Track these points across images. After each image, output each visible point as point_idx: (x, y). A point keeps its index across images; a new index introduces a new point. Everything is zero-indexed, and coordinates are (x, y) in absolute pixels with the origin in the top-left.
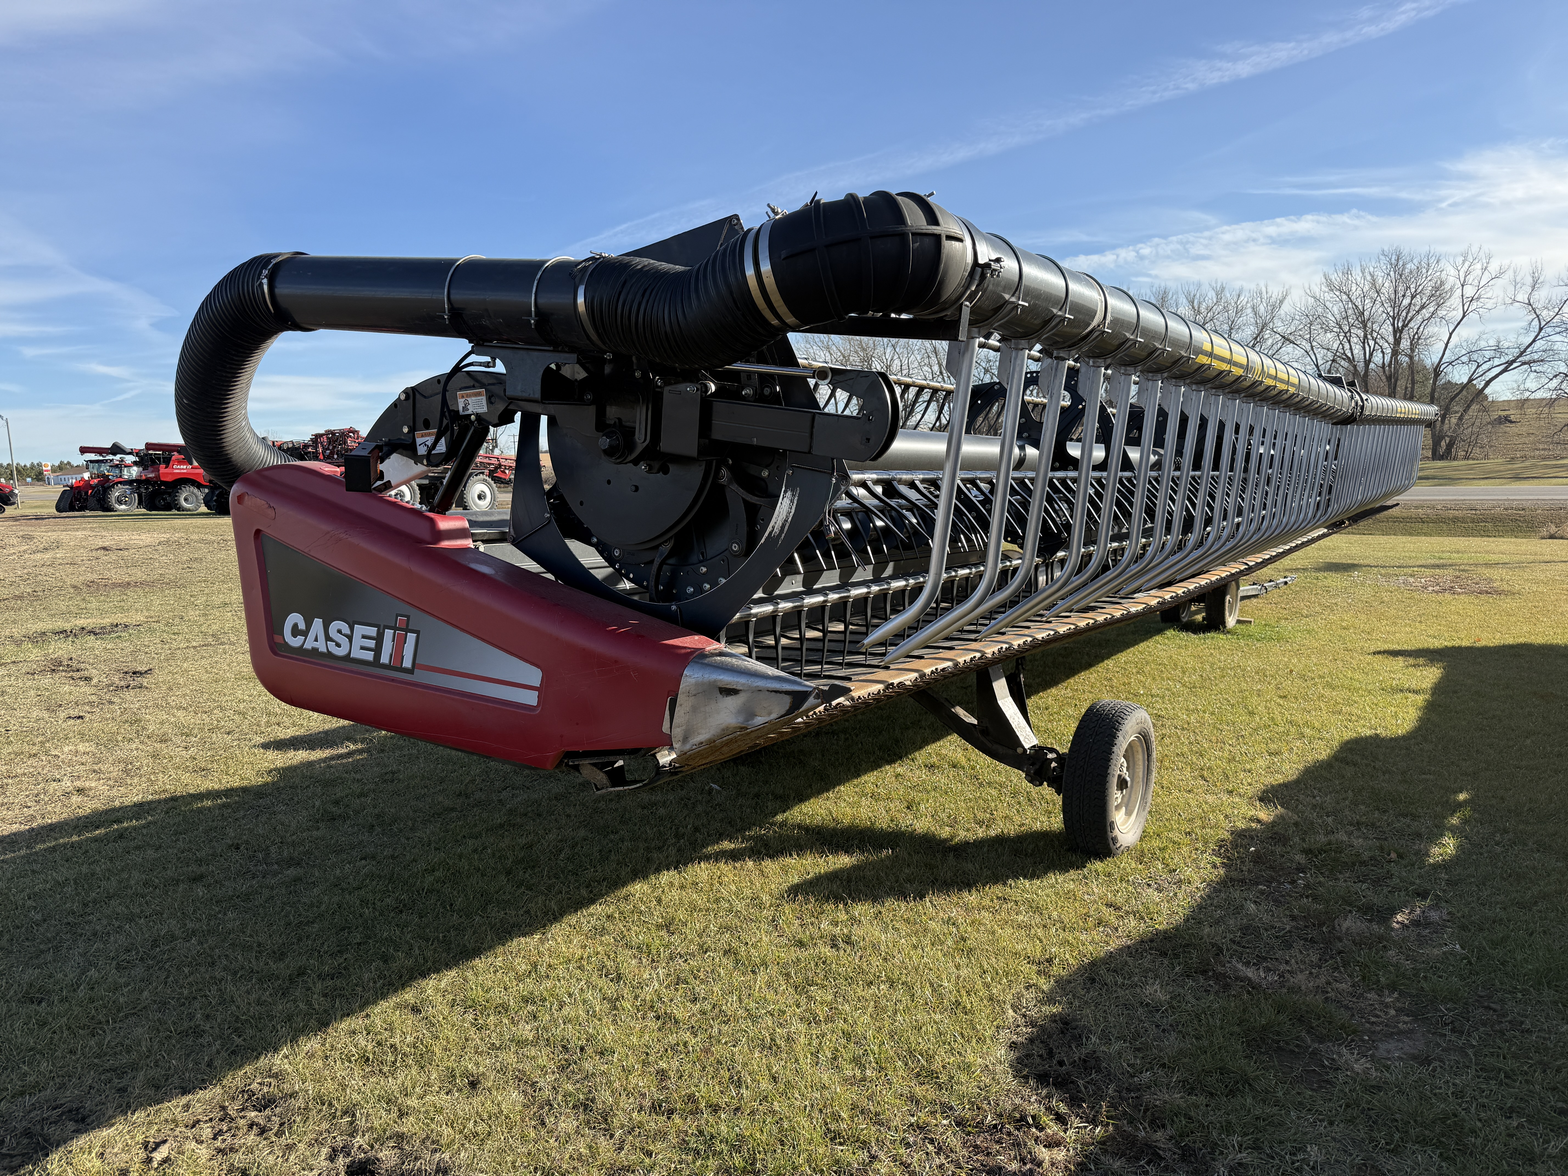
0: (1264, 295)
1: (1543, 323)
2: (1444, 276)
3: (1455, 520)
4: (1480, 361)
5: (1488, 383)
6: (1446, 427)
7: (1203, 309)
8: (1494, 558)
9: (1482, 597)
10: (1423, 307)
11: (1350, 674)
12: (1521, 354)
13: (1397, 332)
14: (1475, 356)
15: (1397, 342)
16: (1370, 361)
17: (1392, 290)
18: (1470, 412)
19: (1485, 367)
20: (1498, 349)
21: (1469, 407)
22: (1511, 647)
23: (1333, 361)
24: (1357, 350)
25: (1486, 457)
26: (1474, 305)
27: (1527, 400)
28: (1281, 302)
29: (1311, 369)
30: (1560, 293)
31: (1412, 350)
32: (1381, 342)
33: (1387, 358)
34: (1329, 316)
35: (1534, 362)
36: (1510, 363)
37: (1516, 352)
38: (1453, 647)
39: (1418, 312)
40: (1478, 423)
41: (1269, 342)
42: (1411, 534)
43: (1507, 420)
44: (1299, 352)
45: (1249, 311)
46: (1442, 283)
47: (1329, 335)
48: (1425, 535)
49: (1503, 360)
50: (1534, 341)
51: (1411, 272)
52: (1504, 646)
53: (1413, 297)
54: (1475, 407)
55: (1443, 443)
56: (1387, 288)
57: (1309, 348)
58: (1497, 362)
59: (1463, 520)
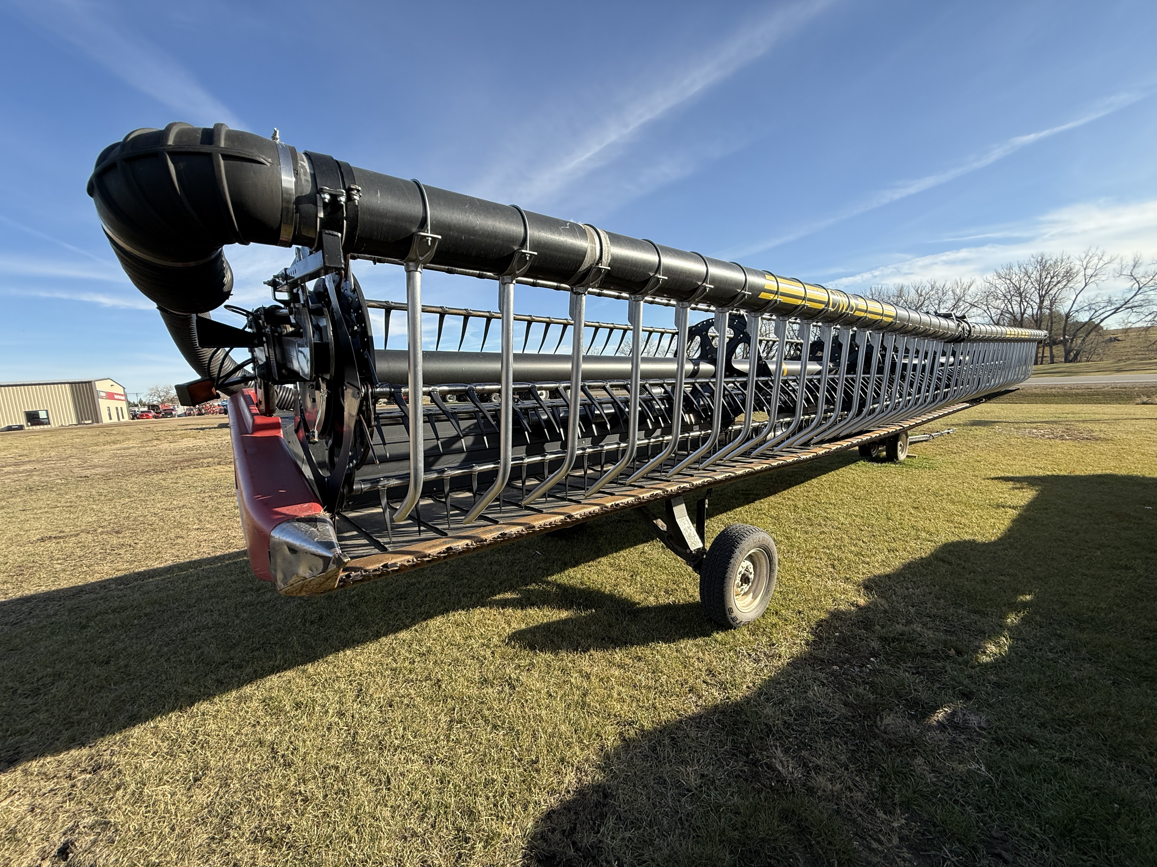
0: (959, 284)
1: (1141, 285)
2: (1072, 265)
3: (1077, 395)
4: (1097, 308)
5: (1102, 321)
6: (1073, 345)
7: (923, 293)
8: (1098, 417)
9: (1083, 442)
10: (1059, 282)
11: (969, 493)
12: (1126, 303)
13: (1042, 298)
14: (1093, 306)
15: (1042, 302)
16: (1024, 313)
17: (1038, 275)
18: (1090, 336)
19: (1100, 312)
20: (1110, 302)
21: (1089, 333)
22: (1099, 476)
23: (1001, 314)
24: (1016, 308)
25: (1101, 360)
26: (1093, 279)
27: (1130, 328)
28: (969, 287)
29: (988, 319)
30: (1152, 269)
31: (1051, 306)
32: (1031, 303)
33: (1035, 311)
34: (999, 291)
35: (1135, 307)
36: (1118, 309)
37: (1122, 302)
38: (1053, 475)
39: (1055, 285)
40: (1095, 342)
41: (962, 307)
42: (1046, 403)
43: (1116, 339)
44: (980, 311)
45: (950, 292)
46: (1071, 269)
47: (998, 301)
48: (1056, 403)
49: (1113, 307)
50: (1135, 295)
51: (1050, 265)
52: (1093, 476)
53: (1052, 278)
54: (1093, 333)
55: (1072, 354)
56: (1035, 275)
57: (986, 308)
58: (1108, 308)
59: (1082, 395)
